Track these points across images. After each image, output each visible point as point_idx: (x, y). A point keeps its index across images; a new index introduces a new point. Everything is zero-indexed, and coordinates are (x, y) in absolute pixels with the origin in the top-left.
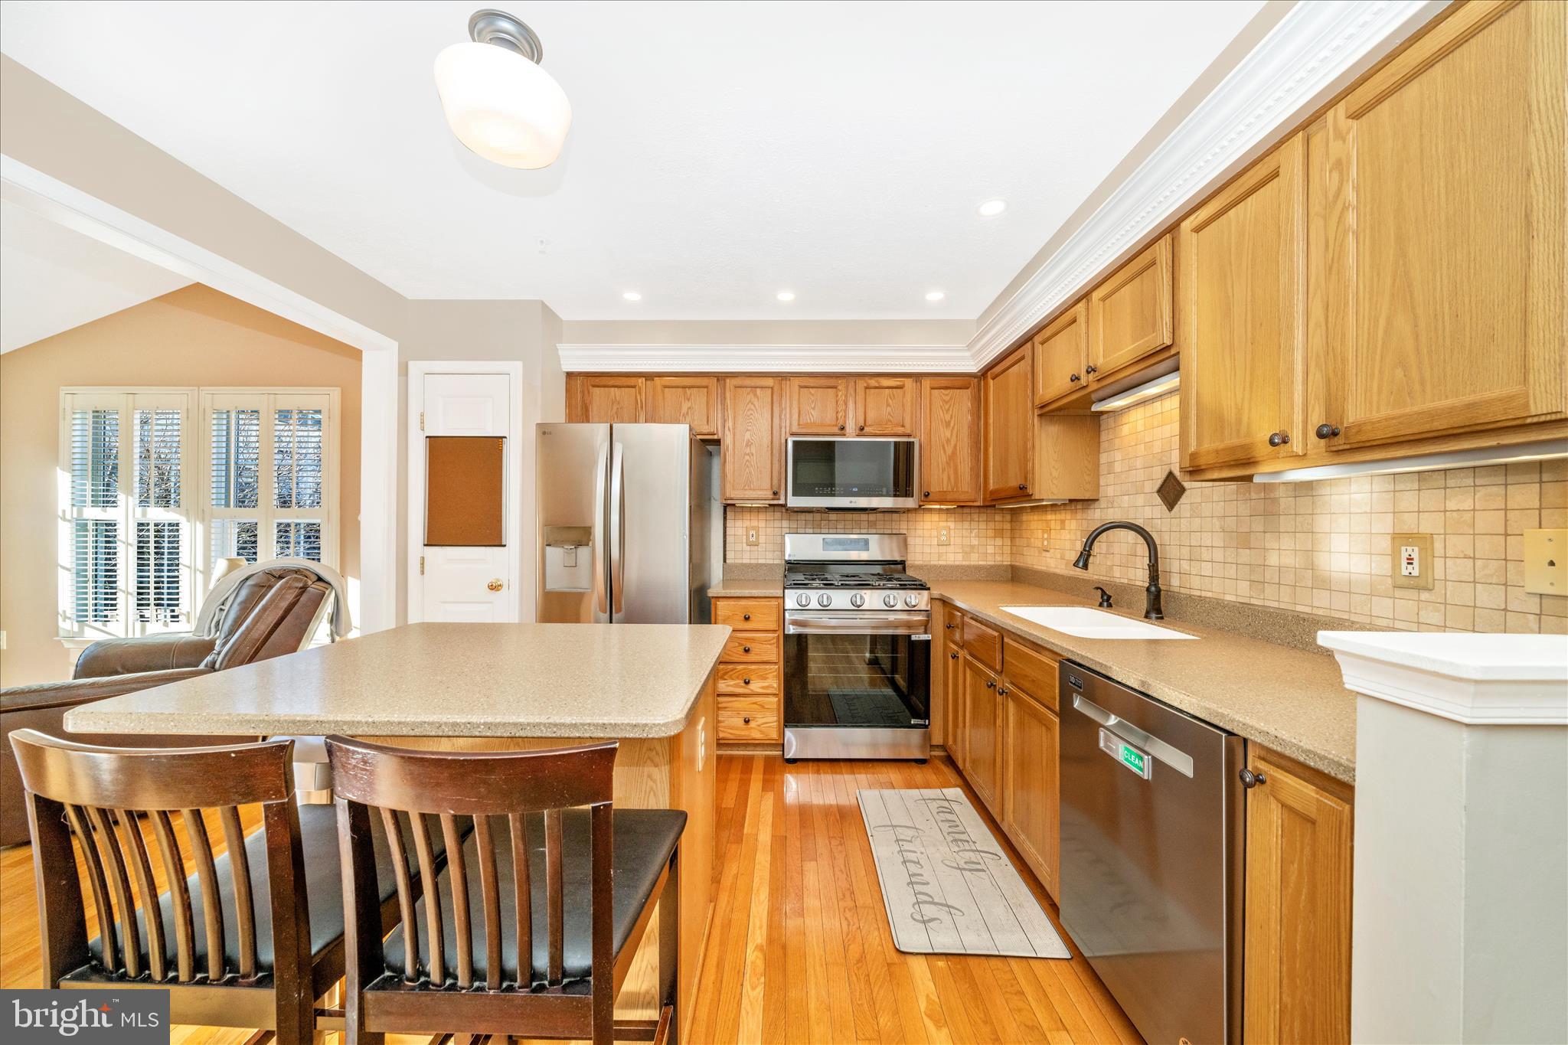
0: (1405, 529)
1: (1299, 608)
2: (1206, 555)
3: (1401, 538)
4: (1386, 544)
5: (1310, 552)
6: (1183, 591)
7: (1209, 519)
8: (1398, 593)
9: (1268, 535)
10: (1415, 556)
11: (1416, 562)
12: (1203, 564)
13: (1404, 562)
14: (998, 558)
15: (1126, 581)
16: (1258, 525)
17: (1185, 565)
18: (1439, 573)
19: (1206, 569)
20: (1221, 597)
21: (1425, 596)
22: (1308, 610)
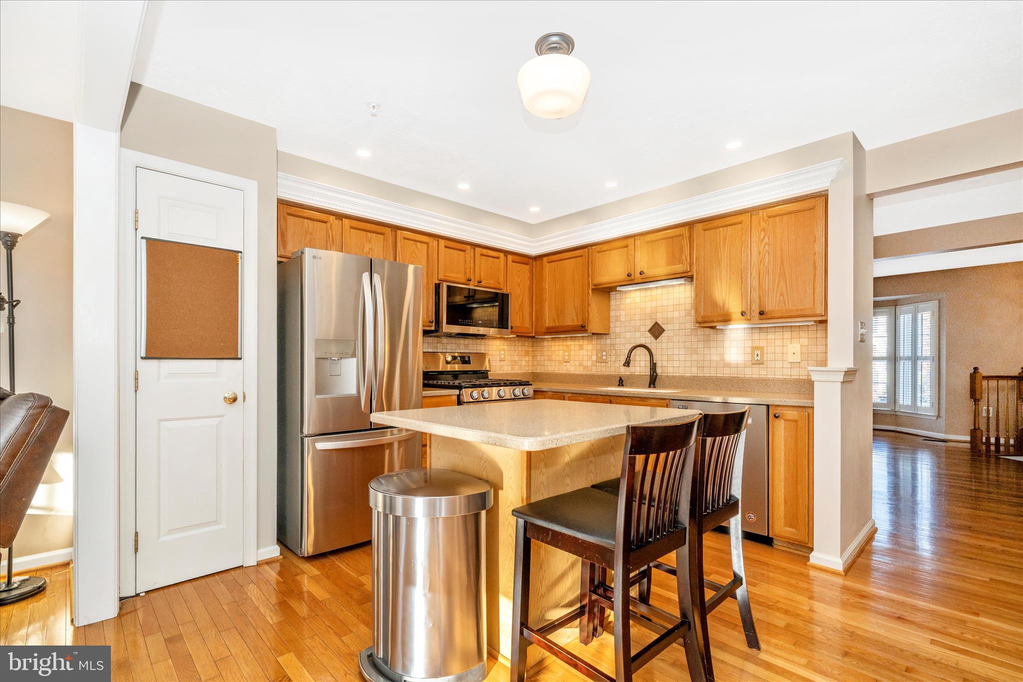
0: (755, 345)
1: (718, 375)
2: (676, 358)
3: (754, 348)
4: (749, 350)
5: (722, 354)
6: (663, 374)
7: (677, 343)
8: (754, 366)
9: (705, 349)
10: (759, 353)
11: (759, 356)
12: (675, 362)
13: (756, 356)
14: (527, 368)
15: (629, 373)
16: (701, 345)
17: (665, 363)
18: (765, 359)
19: (676, 364)
20: (684, 375)
21: (761, 366)
22: (722, 375)
